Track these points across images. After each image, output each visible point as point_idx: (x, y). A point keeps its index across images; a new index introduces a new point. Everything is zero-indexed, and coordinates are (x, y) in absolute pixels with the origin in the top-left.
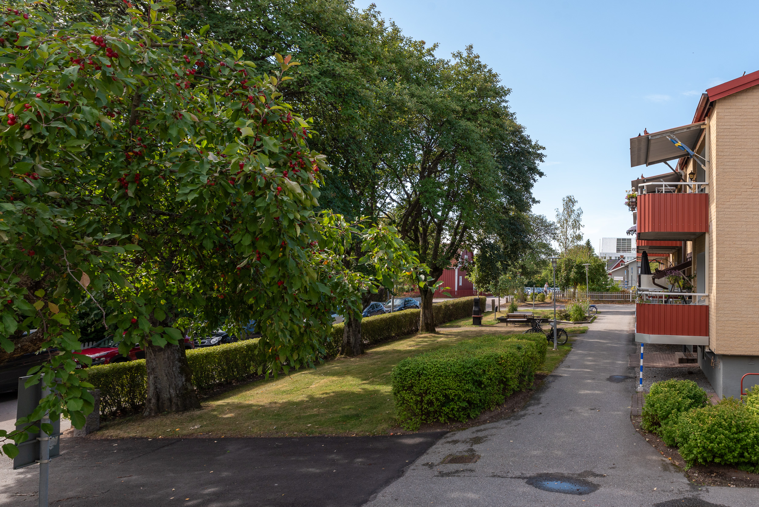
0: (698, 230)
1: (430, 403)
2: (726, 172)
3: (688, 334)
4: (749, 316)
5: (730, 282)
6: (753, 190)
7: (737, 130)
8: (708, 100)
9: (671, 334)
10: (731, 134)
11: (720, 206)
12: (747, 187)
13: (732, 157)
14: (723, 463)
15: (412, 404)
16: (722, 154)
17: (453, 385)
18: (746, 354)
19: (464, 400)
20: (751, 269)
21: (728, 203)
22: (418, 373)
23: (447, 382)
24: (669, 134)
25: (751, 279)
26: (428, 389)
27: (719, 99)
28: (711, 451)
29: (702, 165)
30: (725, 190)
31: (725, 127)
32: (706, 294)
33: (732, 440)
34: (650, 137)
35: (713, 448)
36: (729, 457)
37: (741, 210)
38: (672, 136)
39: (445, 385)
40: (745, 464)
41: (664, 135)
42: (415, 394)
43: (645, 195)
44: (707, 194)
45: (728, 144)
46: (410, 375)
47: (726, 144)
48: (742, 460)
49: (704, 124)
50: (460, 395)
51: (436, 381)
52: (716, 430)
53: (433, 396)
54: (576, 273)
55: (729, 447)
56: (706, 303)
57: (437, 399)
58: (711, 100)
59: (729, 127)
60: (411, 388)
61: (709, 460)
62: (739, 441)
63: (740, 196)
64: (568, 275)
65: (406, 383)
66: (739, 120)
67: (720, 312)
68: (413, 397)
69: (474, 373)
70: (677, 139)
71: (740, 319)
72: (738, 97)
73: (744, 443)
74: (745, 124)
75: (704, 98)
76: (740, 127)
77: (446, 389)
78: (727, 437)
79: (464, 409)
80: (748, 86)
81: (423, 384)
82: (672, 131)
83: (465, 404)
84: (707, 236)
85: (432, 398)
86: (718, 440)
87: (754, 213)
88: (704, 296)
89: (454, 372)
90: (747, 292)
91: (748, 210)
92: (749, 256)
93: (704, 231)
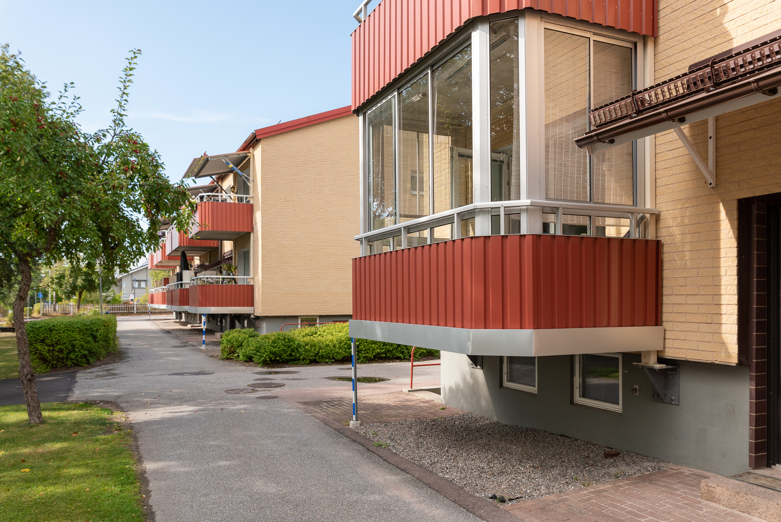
0: (246, 231)
1: (61, 351)
2: (268, 190)
3: (239, 306)
4: (284, 289)
5: (270, 266)
6: (286, 203)
7: (275, 161)
8: (255, 137)
9: (227, 306)
10: (271, 163)
11: (264, 213)
12: (282, 201)
13: (272, 179)
14: (280, 361)
15: (45, 353)
16: (265, 176)
17: (78, 337)
18: (282, 315)
19: (86, 349)
20: (285, 257)
21: (269, 211)
22: (49, 329)
23: (73, 335)
24: (223, 157)
25: (285, 264)
26: (59, 340)
27: (263, 138)
28: (274, 353)
29: (248, 183)
30: (267, 202)
31: (267, 158)
32: (252, 276)
33: (285, 346)
34: (209, 159)
35: (275, 351)
36: (285, 356)
37: (278, 216)
38: (226, 159)
39: (72, 337)
40: (292, 360)
41: (220, 158)
42: (48, 345)
43: (205, 202)
44: (252, 204)
45: (270, 170)
46: (43, 331)
47: (267, 169)
48: (291, 358)
49: (249, 153)
50: (83, 345)
51: (66, 334)
52: (276, 342)
53: (63, 346)
54: (84, 280)
55: (284, 350)
56: (252, 283)
57: (66, 348)
58: (258, 138)
59: (270, 158)
60: (43, 341)
61: (273, 359)
62: (289, 347)
63: (277, 207)
64: (74, 283)
65: (39, 337)
66: (277, 154)
67: (264, 287)
68: (46, 347)
69: (92, 329)
70: (230, 162)
71: (278, 292)
72: (276, 138)
73: (293, 347)
74: (281, 157)
75: (253, 135)
76: (277, 159)
77: (72, 341)
78: (283, 345)
79: (85, 356)
80: (283, 131)
81: (55, 337)
82: (226, 156)
83: (86, 352)
84: (252, 235)
85: (62, 347)
86: (278, 346)
87: (286, 219)
88: (250, 278)
89: (79, 328)
90: (282, 273)
91: (283, 217)
92: (283, 248)
93: (249, 231)
